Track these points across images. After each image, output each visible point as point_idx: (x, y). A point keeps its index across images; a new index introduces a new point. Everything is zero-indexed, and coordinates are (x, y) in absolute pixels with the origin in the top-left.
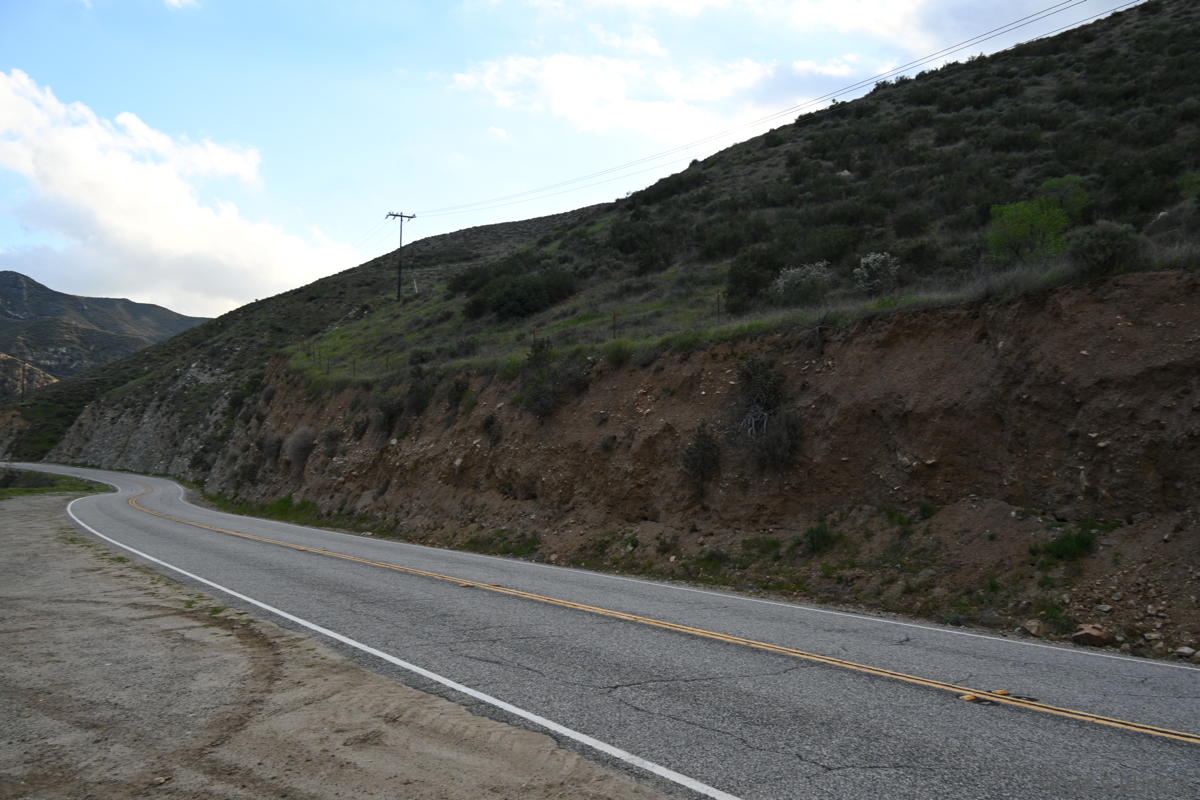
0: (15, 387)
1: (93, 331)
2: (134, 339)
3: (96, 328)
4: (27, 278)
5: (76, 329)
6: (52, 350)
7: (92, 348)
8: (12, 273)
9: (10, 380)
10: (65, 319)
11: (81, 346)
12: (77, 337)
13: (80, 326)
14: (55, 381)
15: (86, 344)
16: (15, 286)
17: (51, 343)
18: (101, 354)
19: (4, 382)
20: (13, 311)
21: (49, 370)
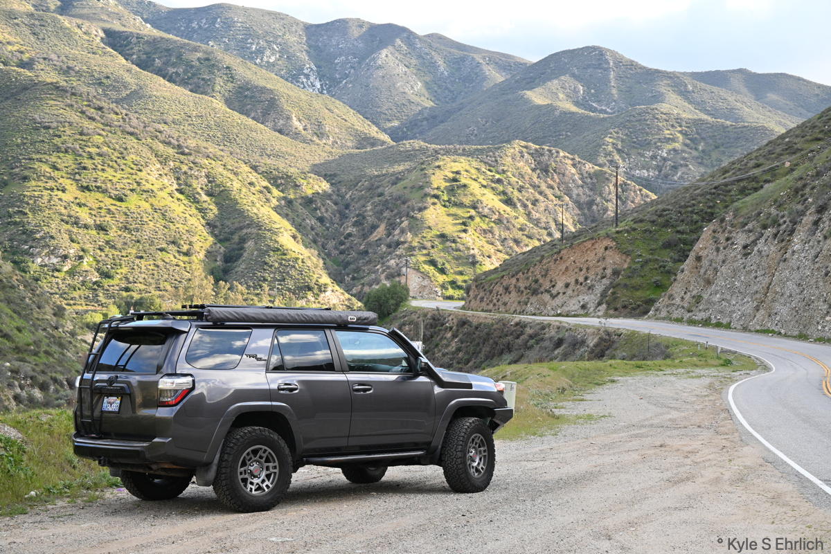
0: (606, 210)
1: (701, 121)
2: (756, 129)
3: (704, 117)
4: (613, 53)
5: (679, 120)
6: (649, 153)
7: (700, 148)
8: (594, 48)
9: (598, 199)
10: (664, 107)
11: (686, 145)
12: (680, 132)
13: (684, 115)
14: (654, 197)
15: (692, 142)
16: (599, 66)
17: (647, 145)
18: (714, 155)
19: (591, 203)
20: (599, 102)
21: (646, 183)
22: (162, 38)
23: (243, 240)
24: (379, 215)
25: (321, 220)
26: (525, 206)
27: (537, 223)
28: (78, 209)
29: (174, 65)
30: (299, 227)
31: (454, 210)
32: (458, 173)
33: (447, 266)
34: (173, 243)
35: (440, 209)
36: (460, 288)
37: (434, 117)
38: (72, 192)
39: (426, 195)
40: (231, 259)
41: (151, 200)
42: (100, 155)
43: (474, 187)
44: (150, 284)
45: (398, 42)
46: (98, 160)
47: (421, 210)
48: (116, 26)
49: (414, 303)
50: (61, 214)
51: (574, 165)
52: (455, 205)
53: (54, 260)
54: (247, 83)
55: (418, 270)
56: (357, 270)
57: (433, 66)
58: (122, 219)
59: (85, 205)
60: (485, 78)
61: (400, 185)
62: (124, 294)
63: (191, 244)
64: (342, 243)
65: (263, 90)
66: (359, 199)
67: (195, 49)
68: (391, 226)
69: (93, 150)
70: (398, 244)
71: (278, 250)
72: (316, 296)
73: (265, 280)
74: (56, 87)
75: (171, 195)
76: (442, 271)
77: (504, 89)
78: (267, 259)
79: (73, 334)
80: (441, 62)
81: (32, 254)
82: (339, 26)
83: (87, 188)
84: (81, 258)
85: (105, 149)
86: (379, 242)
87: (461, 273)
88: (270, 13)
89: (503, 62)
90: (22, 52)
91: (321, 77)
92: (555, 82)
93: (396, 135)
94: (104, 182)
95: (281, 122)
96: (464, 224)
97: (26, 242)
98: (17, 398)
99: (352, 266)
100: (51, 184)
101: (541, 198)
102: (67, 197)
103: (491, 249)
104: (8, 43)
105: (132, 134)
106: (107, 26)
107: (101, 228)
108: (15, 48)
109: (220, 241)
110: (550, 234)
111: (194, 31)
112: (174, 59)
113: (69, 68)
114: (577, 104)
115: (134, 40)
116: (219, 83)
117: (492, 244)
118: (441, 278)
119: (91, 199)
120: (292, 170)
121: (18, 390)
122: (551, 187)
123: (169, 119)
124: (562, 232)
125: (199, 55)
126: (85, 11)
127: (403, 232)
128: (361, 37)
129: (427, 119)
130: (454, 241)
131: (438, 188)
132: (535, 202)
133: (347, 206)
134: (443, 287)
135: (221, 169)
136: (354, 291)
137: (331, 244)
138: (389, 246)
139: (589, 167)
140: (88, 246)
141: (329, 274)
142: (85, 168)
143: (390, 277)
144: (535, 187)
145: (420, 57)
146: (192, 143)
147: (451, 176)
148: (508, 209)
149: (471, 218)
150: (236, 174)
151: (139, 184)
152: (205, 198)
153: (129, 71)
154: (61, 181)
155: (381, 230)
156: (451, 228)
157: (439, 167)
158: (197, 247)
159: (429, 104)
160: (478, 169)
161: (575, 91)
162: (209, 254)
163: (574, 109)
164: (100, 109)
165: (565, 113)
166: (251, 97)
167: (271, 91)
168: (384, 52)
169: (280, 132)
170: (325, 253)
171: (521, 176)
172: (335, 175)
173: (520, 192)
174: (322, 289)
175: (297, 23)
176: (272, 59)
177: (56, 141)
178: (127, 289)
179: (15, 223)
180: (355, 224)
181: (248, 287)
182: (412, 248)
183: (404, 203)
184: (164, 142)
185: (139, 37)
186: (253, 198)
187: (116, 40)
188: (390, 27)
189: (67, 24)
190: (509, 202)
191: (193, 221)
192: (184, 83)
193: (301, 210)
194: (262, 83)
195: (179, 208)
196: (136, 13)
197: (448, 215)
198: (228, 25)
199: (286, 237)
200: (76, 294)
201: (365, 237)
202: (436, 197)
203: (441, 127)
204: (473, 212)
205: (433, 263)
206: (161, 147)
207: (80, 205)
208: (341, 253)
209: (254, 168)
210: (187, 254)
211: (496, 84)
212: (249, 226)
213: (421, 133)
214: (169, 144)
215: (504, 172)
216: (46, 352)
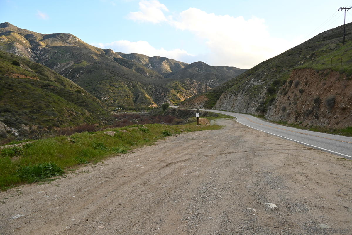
0: (202, 90)
1: (219, 75)
2: (229, 76)
3: (219, 74)
4: (204, 63)
5: (215, 74)
6: (210, 81)
7: (219, 79)
8: (200, 62)
9: (201, 89)
10: (212, 72)
12: (216, 77)
14: (211, 89)
15: (217, 78)
16: (201, 65)
17: (210, 79)
18: (221, 81)
19: (200, 89)
20: (201, 71)
21: (209, 86)
22: (124, 59)
23: (139, 95)
24: (162, 91)
25: (152, 92)
26: (188, 90)
27: (190, 93)
28: (109, 89)
29: (126, 64)
30: (149, 93)
31: (176, 90)
32: (176, 84)
33: (175, 100)
34: (127, 96)
35: (173, 90)
36: (177, 104)
37: (172, 74)
38: (109, 87)
39: (171, 87)
40: (137, 98)
41: (123, 88)
42: (114, 80)
43: (180, 86)
44: (122, 103)
45: (166, 60)
46: (113, 81)
47: (170, 90)
48: (116, 57)
49: (170, 106)
50: (107, 90)
51: (197, 83)
52: (176, 89)
53: (106, 99)
54: (139, 67)
55: (169, 100)
56: (159, 101)
57: (172, 64)
58: (117, 91)
59: (111, 89)
60: (181, 67)
61: (166, 86)
62: (118, 105)
63: (130, 96)
64: (156, 96)
65: (142, 69)
66: (159, 88)
67: (130, 61)
68: (165, 93)
69: (112, 79)
70: (166, 96)
71: (145, 97)
72: (152, 105)
73: (143, 102)
74: (106, 68)
75: (126, 87)
76: (174, 101)
77: (184, 69)
78: (143, 99)
79: (110, 112)
80: (173, 64)
81: (102, 98)
82: (155, 57)
83: (111, 86)
84: (110, 98)
85: (114, 79)
86: (163, 96)
87: (177, 101)
88: (143, 55)
89: (184, 64)
90: (99, 61)
91: (152, 66)
92: (193, 68)
93: (165, 77)
94: (114, 85)
95: (145, 74)
96: (178, 93)
97: (100, 95)
98: (103, 123)
99: (158, 100)
100: (105, 85)
101: (191, 88)
102: (108, 87)
103: (182, 97)
104: (97, 60)
105: (119, 76)
106: (114, 57)
107: (114, 93)
108: (98, 60)
109: (135, 95)
110: (193, 95)
111: (129, 58)
112: (126, 63)
113: (107, 64)
114: (197, 72)
115: (119, 59)
116: (134, 67)
117: (183, 96)
118: (174, 102)
119: (112, 88)
120: (147, 83)
121: (103, 121)
122: (193, 86)
123: (125, 74)
124: (195, 94)
125: (131, 62)
126: (110, 54)
127: (167, 94)
128: (159, 59)
129: (170, 74)
130: (176, 96)
131: (173, 86)
132: (190, 89)
133: (157, 89)
134: (174, 104)
135: (135, 83)
136: (158, 104)
137: (154, 96)
138: (164, 96)
139: (199, 83)
140: (112, 96)
141: (154, 102)
142: (111, 82)
143: (164, 102)
144: (190, 87)
145: (169, 63)
146: (130, 78)
147: (175, 84)
148: (185, 90)
149: (179, 92)
150: (138, 84)
151: (120, 85)
152: (132, 88)
153: (118, 65)
154: (107, 85)
155: (163, 93)
156: (175, 93)
157: (173, 83)
158: (131, 96)
159: (171, 71)
160: (180, 83)
161: (197, 70)
162: (133, 98)
163: (197, 73)
164: (113, 72)
165: (195, 73)
166: (140, 70)
167: (143, 69)
168: (163, 62)
169: (145, 76)
170: (153, 98)
171: (188, 84)
172: (154, 84)
173: (187, 87)
174: (153, 104)
175: (147, 56)
176: (143, 63)
177: (106, 77)
178: (119, 104)
179: (98, 92)
180: (158, 93)
181: (140, 103)
182: (168, 97)
183: (167, 89)
184: (124, 78)
185: (120, 59)
186: (141, 88)
187: (116, 59)
188: (164, 57)
189: (107, 56)
190: (186, 89)
191: (130, 92)
192: (128, 67)
193: (149, 90)
194: (142, 67)
195: (128, 90)
196: (119, 55)
197: (175, 91)
198: (135, 57)
199: (146, 95)
200: (110, 105)
201: (160, 95)
202: (173, 88)
203: (173, 76)
204: (179, 91)
205: (172, 99)
206: (124, 79)
207: (110, 89)
208: (156, 98)
209: (141, 83)
210: (129, 98)
211: (183, 68)
212: (140, 93)
213: (170, 76)
214: (125, 78)
215: (185, 84)
216: (107, 115)
